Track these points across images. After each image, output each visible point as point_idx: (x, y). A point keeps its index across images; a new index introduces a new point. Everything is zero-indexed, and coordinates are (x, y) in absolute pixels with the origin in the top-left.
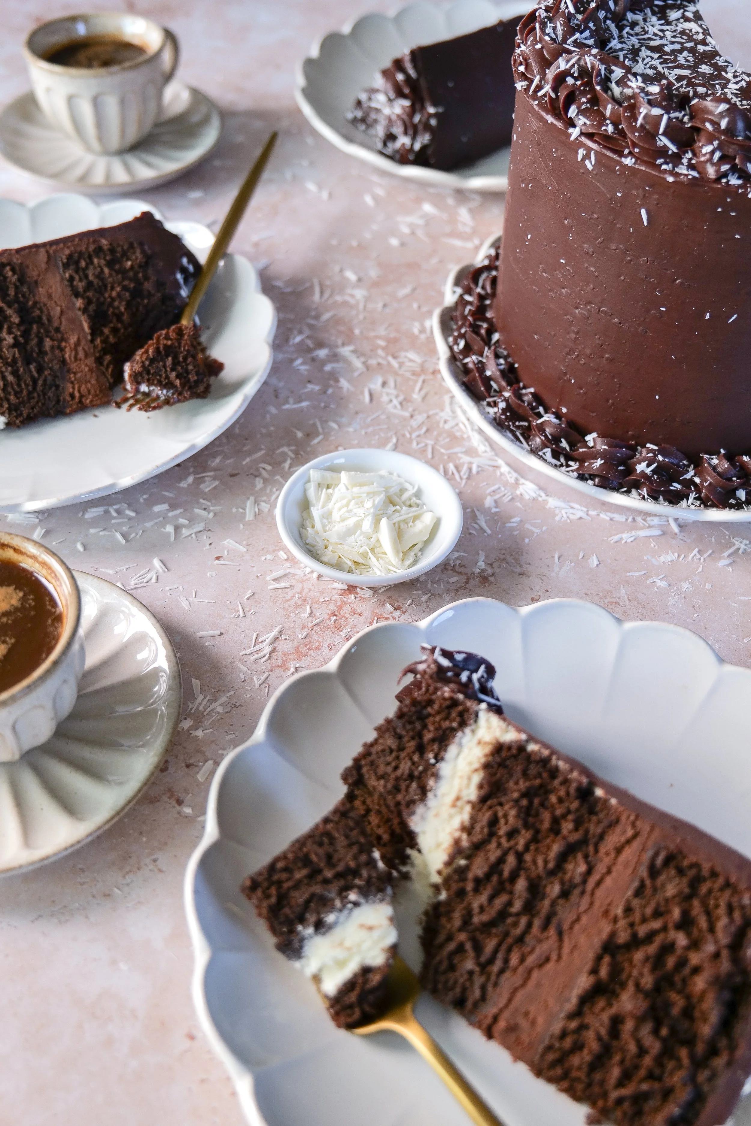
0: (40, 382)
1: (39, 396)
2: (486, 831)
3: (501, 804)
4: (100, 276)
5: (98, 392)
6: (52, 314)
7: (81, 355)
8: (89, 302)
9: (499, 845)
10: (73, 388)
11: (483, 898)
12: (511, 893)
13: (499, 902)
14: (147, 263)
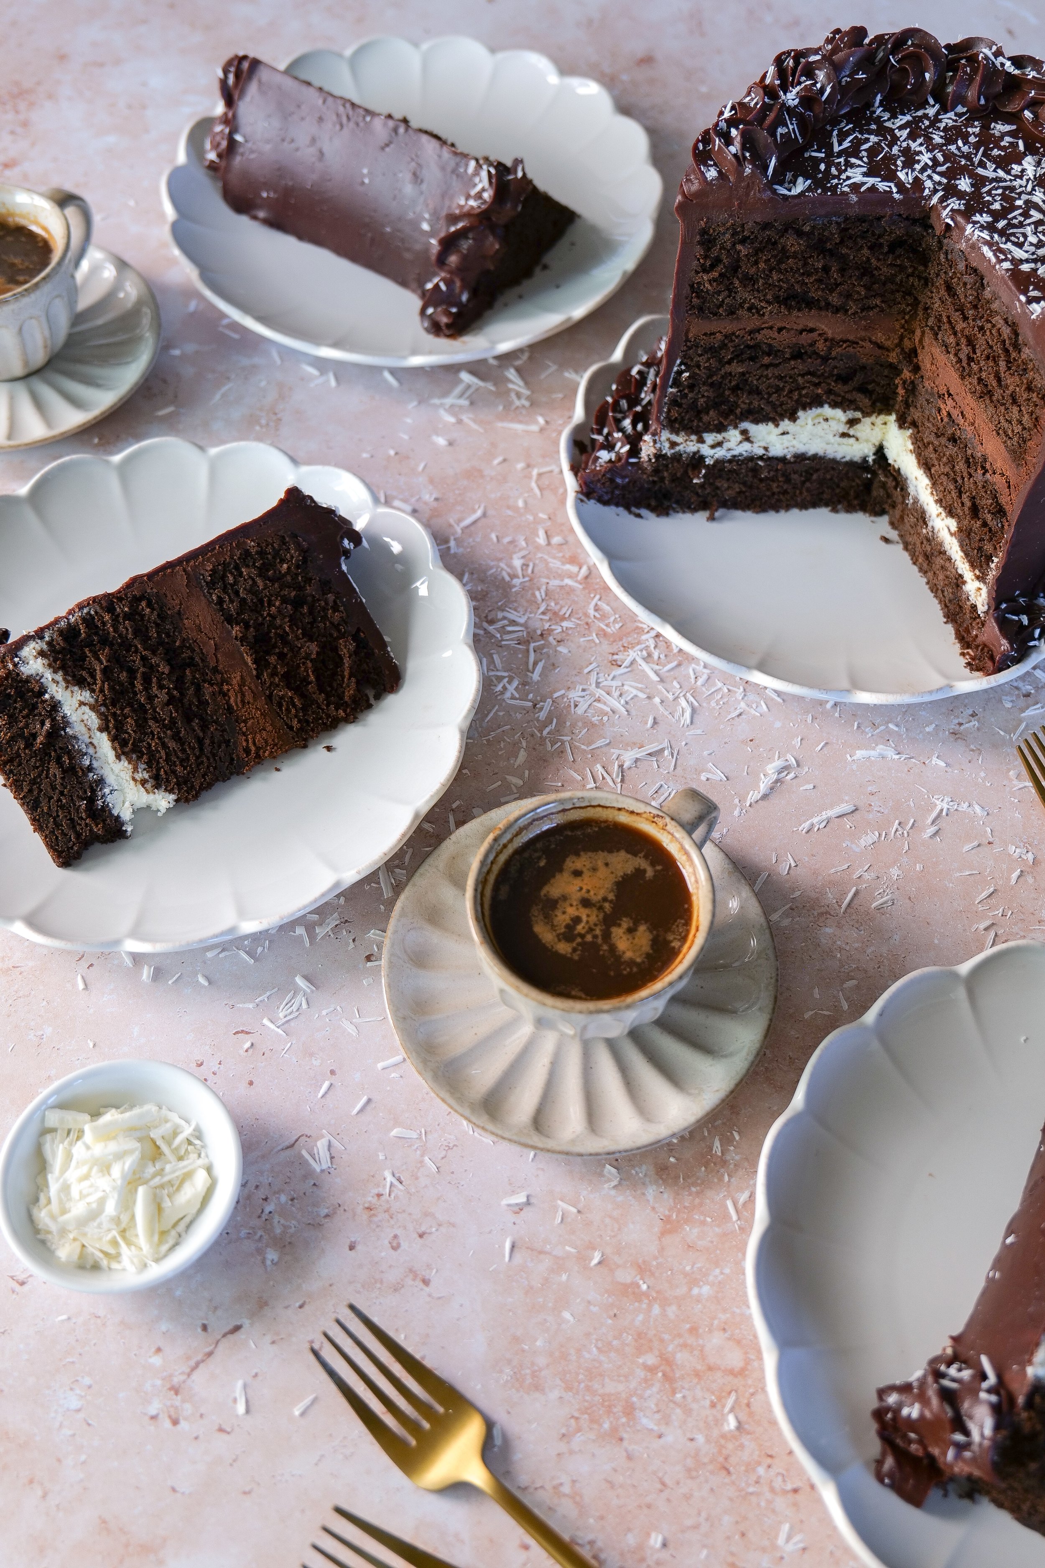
0: (207, 742)
1: (208, 759)
4: (253, 590)
5: (276, 741)
6: (204, 651)
7: (249, 697)
8: (247, 626)
10: (247, 741)
14: (305, 560)
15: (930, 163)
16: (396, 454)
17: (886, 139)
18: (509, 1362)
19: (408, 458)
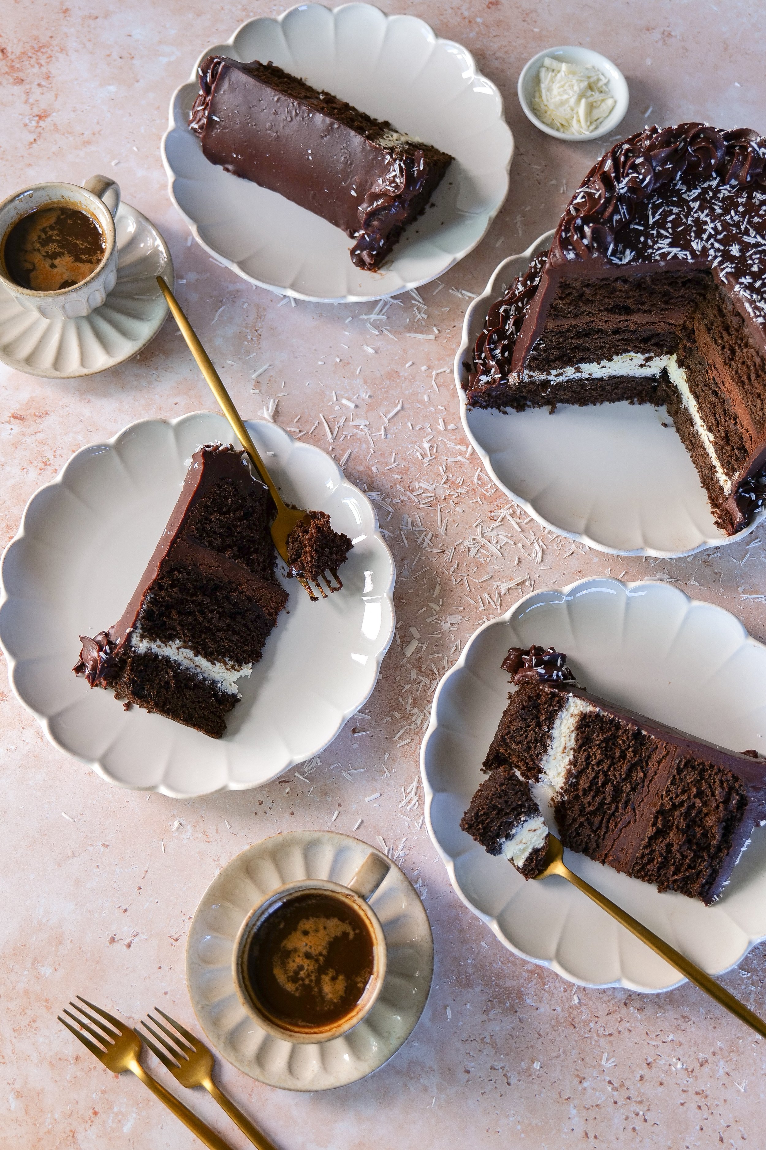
2: (584, 763)
3: (590, 748)
9: (593, 769)
11: (589, 798)
12: (604, 793)
13: (598, 799)
15: (713, 233)
16: (341, 360)
17: (683, 210)
18: (453, 971)
19: (348, 363)
